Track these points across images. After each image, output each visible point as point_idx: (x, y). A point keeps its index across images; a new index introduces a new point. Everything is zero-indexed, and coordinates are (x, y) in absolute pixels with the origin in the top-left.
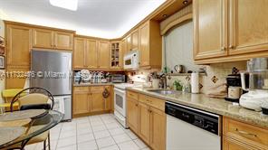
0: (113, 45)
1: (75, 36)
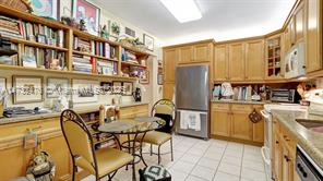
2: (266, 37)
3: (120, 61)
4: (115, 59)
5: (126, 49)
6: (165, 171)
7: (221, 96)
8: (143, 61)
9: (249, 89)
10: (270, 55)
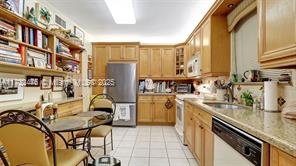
0: (178, 50)
1: (141, 47)
2: (175, 46)
3: (55, 53)
4: (49, 50)
5: (61, 41)
6: (115, 160)
7: (145, 90)
8: (77, 55)
9: (164, 84)
10: (178, 60)
